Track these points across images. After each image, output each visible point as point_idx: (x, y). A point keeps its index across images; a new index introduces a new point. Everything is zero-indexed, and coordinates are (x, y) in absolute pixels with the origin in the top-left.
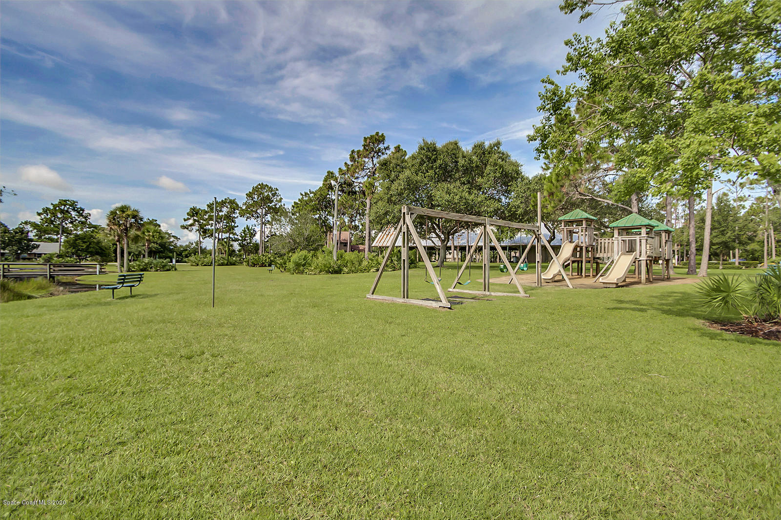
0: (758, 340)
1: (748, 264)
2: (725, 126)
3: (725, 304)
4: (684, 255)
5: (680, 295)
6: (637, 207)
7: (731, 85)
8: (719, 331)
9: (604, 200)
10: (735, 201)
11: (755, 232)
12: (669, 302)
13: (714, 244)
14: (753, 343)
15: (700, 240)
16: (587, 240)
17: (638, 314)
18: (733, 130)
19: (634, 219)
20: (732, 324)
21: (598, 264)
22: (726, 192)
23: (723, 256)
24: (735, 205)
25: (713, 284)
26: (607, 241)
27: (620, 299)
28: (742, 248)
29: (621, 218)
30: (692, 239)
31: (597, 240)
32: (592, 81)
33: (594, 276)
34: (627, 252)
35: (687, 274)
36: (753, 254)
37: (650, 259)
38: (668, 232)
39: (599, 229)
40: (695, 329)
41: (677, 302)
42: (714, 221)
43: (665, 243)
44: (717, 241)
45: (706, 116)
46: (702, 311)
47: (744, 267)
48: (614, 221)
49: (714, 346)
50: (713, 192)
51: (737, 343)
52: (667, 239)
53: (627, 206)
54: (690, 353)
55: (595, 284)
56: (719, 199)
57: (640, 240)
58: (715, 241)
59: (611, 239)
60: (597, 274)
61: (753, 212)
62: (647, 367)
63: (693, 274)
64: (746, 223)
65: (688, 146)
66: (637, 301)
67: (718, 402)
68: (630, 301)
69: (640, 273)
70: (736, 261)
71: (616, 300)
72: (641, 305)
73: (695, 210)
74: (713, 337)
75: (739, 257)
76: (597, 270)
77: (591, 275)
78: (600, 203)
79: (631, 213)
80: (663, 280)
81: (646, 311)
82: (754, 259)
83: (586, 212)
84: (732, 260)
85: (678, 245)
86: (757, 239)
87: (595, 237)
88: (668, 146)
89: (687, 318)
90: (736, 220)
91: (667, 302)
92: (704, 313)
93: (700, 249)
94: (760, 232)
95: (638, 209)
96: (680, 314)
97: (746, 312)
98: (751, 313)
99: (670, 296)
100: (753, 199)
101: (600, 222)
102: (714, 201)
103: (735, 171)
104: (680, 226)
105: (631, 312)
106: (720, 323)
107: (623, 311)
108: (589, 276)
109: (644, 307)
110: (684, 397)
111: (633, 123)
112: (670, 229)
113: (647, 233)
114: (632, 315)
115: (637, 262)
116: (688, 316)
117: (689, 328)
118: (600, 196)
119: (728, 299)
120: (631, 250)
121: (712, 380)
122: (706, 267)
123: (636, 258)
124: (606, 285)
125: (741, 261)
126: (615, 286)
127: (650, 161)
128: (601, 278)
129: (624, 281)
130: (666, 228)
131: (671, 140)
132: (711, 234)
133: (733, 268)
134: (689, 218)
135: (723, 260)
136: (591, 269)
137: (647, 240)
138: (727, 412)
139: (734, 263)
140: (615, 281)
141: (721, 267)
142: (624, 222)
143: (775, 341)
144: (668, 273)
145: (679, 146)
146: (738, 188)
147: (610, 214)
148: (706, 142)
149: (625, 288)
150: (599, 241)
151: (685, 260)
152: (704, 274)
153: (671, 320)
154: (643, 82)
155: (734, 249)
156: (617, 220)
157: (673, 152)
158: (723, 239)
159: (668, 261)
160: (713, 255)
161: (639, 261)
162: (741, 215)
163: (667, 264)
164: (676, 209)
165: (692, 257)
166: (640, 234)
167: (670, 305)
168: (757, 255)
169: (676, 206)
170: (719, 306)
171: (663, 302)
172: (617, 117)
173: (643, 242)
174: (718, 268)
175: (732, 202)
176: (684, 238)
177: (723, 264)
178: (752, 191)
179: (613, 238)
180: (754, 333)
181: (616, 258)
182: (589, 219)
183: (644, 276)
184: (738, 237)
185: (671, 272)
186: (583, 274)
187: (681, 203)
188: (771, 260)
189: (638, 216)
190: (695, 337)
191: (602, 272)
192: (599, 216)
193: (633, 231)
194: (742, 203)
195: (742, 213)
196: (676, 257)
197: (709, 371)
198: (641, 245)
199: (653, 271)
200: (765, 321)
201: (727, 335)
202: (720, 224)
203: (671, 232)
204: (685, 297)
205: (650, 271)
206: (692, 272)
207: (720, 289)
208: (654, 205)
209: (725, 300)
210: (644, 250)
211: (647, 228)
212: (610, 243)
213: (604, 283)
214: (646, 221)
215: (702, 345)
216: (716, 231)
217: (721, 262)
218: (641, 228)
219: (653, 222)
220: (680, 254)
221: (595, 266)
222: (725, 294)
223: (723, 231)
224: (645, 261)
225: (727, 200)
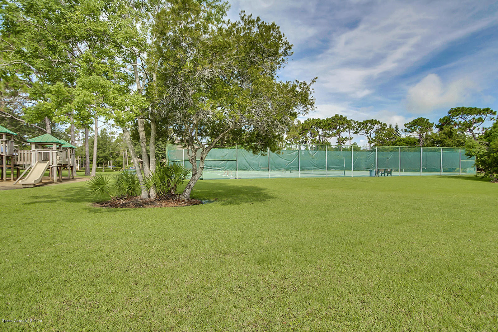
0: (118, 209)
1: (116, 168)
2: (98, 89)
3: (102, 191)
4: (82, 164)
5: (79, 189)
6: (50, 129)
7: (102, 67)
8: (99, 208)
9: (23, 121)
10: (110, 133)
11: (119, 151)
12: (72, 194)
13: (100, 157)
14: (115, 211)
15: (91, 155)
16: (7, 150)
17: (49, 204)
18: (103, 93)
19: (47, 138)
20: (107, 202)
21: (18, 170)
22: (106, 128)
23: (105, 164)
24: (110, 136)
25: (96, 181)
26: (26, 152)
27: (35, 196)
28: (113, 160)
29: (39, 136)
30: (87, 154)
31: (17, 151)
32: (5, 22)
33: (15, 180)
34: (43, 161)
35: (85, 175)
36: (119, 163)
37: (60, 166)
38: (72, 148)
39: (19, 143)
40: (86, 209)
41: (77, 194)
42: (100, 144)
43: (70, 155)
44: (101, 156)
45: (89, 80)
46: (91, 197)
47: (114, 171)
48: (32, 138)
49: (96, 217)
50: (98, 127)
51: (108, 213)
52: (71, 153)
53: (43, 127)
54: (82, 224)
55: (16, 185)
56: (101, 131)
57: (52, 152)
58: (101, 155)
59: (29, 151)
60: (18, 177)
61: (118, 141)
62: (53, 241)
63: (88, 175)
64: (115, 146)
65: (79, 95)
66: (49, 195)
67: (95, 250)
68: (44, 196)
69: (52, 176)
70: (111, 167)
71: (33, 197)
72: (52, 198)
73: (89, 136)
74: (95, 211)
75: (113, 165)
76: (18, 175)
77: (12, 178)
78: (20, 122)
79: (46, 133)
80: (69, 180)
81: (55, 202)
82: (119, 166)
83: (6, 128)
84: (109, 167)
85: (79, 157)
86: (120, 155)
87: (16, 149)
88: (66, 91)
89: (82, 203)
90: (110, 145)
91: (70, 194)
92: (91, 198)
93: (92, 160)
94: (121, 152)
95: (51, 131)
96: (78, 201)
97: (113, 195)
98: (115, 195)
99: (73, 190)
100: (118, 134)
101: (20, 137)
102: (99, 132)
103: (103, 116)
104: (81, 146)
105: (44, 204)
106: (100, 203)
107: (37, 205)
108: (10, 179)
109: (54, 199)
110: (76, 254)
111: (42, 68)
112: (74, 147)
113: (57, 149)
114: (44, 206)
115: (51, 168)
116: (83, 201)
117: (83, 209)
118: (20, 118)
119: (103, 189)
120: (46, 160)
121: (93, 237)
122: (95, 171)
123: (49, 166)
124: (25, 186)
125: (113, 167)
126: (33, 186)
127: (54, 98)
128: (20, 181)
129: (41, 182)
130: (70, 146)
131: (68, 88)
132: (98, 151)
133: (110, 171)
134: (85, 140)
135: (105, 167)
136: (12, 175)
137: (57, 153)
138: (99, 254)
139: (110, 168)
140: (33, 182)
141: (103, 171)
142: (40, 139)
143: (125, 208)
144: (73, 175)
145: (73, 94)
146: (112, 127)
147: (29, 132)
148: (88, 95)
149: (41, 187)
150: (19, 152)
151: (84, 167)
152: (94, 175)
153: (72, 205)
154: (49, 42)
155: (109, 160)
156: (35, 137)
157: (69, 96)
158: (105, 155)
159: (72, 167)
160: (99, 164)
161: (52, 167)
162: (113, 142)
163: (72, 170)
164: (78, 135)
165: (88, 165)
166: (53, 148)
167: (72, 195)
168: (121, 163)
169: (78, 132)
170: (99, 193)
171: (68, 194)
172: (29, 60)
173: (55, 154)
174: (102, 171)
175: (108, 134)
176: (83, 153)
177: (104, 169)
178: (117, 129)
179: (31, 151)
180: (115, 206)
181: (33, 165)
182: (10, 134)
183: (55, 178)
184: (111, 154)
185: (75, 174)
186: (4, 178)
187: (81, 131)
188: (126, 167)
189: (50, 136)
190: (86, 213)
191: (21, 176)
192: (19, 133)
193: (47, 146)
194: (113, 135)
195: (114, 141)
196: (79, 165)
197: (91, 233)
198: (52, 156)
199: (62, 174)
200: (121, 199)
201: (104, 209)
202: (103, 146)
203: (74, 148)
204: (82, 189)
205: (60, 173)
206: (87, 174)
207: (99, 183)
208: (64, 131)
209: (102, 190)
210: (55, 159)
211: (57, 145)
212: (29, 154)
213: (23, 184)
214: (56, 140)
215: (89, 218)
216: (101, 150)
217: (103, 168)
218: (52, 145)
219: (61, 141)
220: (81, 163)
221: (15, 171)
222: (102, 186)
223: (104, 150)
224: (56, 167)
225: (106, 133)
